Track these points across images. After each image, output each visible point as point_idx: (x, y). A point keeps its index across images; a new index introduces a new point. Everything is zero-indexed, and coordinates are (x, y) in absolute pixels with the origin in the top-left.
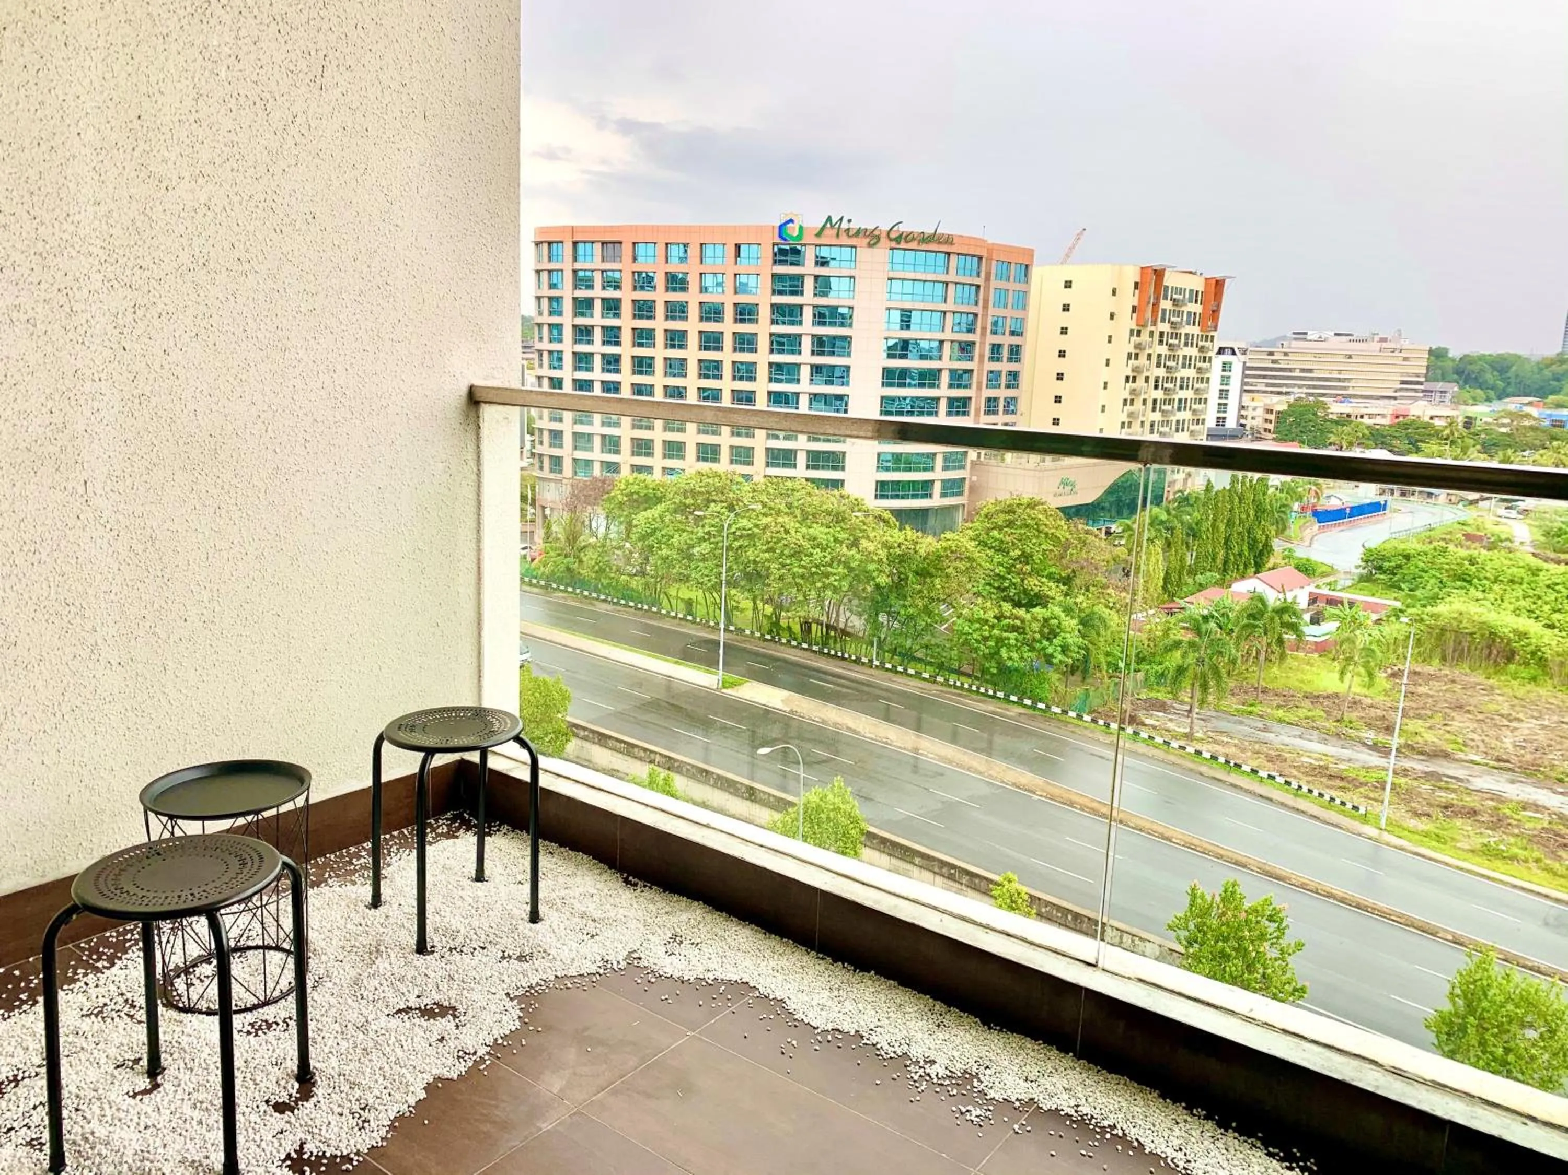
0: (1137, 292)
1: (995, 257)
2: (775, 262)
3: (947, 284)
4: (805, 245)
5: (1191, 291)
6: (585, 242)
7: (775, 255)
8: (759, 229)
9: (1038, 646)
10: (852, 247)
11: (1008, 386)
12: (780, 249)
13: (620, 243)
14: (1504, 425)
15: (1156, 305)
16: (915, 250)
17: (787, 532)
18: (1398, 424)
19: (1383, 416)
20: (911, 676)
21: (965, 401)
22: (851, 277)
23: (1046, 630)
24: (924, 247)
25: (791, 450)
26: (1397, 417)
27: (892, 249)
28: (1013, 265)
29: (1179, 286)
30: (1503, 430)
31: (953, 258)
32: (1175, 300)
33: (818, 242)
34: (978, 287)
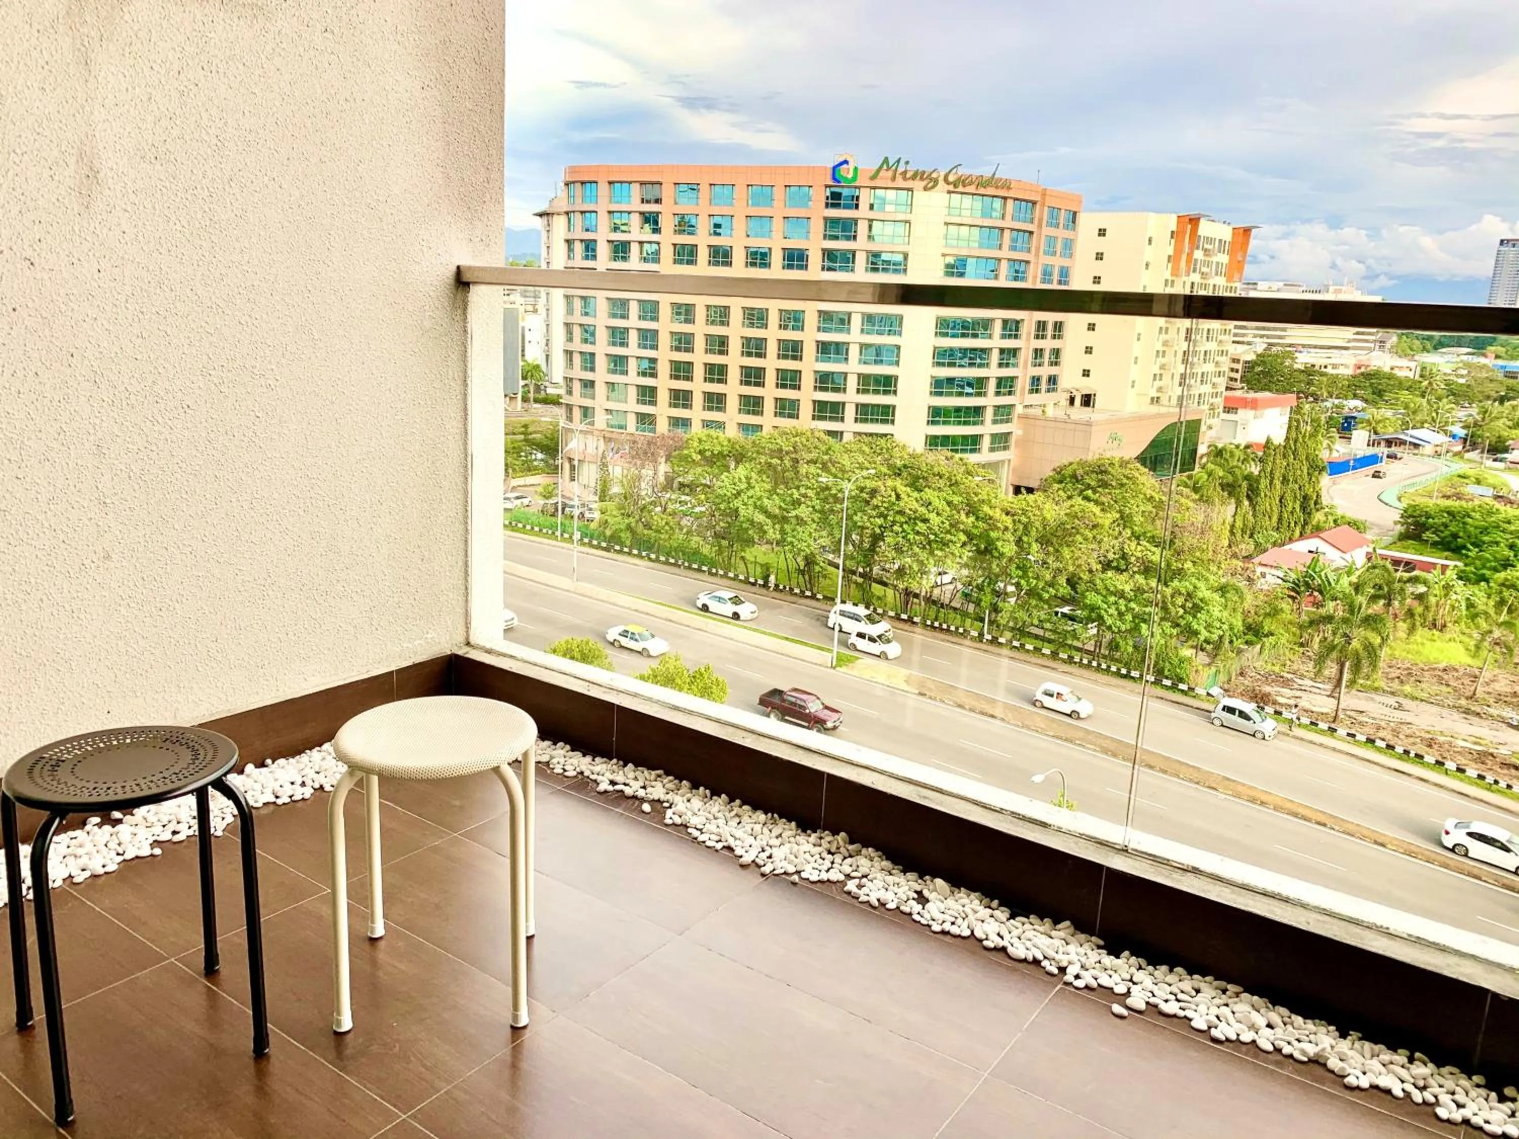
0: (1173, 241)
1: (1047, 204)
2: (827, 205)
3: (1002, 230)
4: (859, 188)
5: (1220, 241)
6: (621, 182)
7: (827, 198)
8: (811, 170)
9: (1183, 623)
10: (908, 189)
11: (1054, 337)
12: (832, 193)
13: (660, 184)
14: (1462, 376)
15: (1190, 255)
16: (973, 194)
17: (898, 497)
18: (1362, 374)
19: (1346, 366)
20: (1028, 651)
21: (1014, 352)
22: (906, 222)
23: (1189, 605)
24: (982, 191)
25: (838, 403)
26: (1359, 368)
27: (949, 192)
28: (1063, 211)
29: (1210, 236)
30: (1462, 381)
31: (1010, 203)
32: (1206, 250)
33: (873, 184)
34: (1031, 233)
